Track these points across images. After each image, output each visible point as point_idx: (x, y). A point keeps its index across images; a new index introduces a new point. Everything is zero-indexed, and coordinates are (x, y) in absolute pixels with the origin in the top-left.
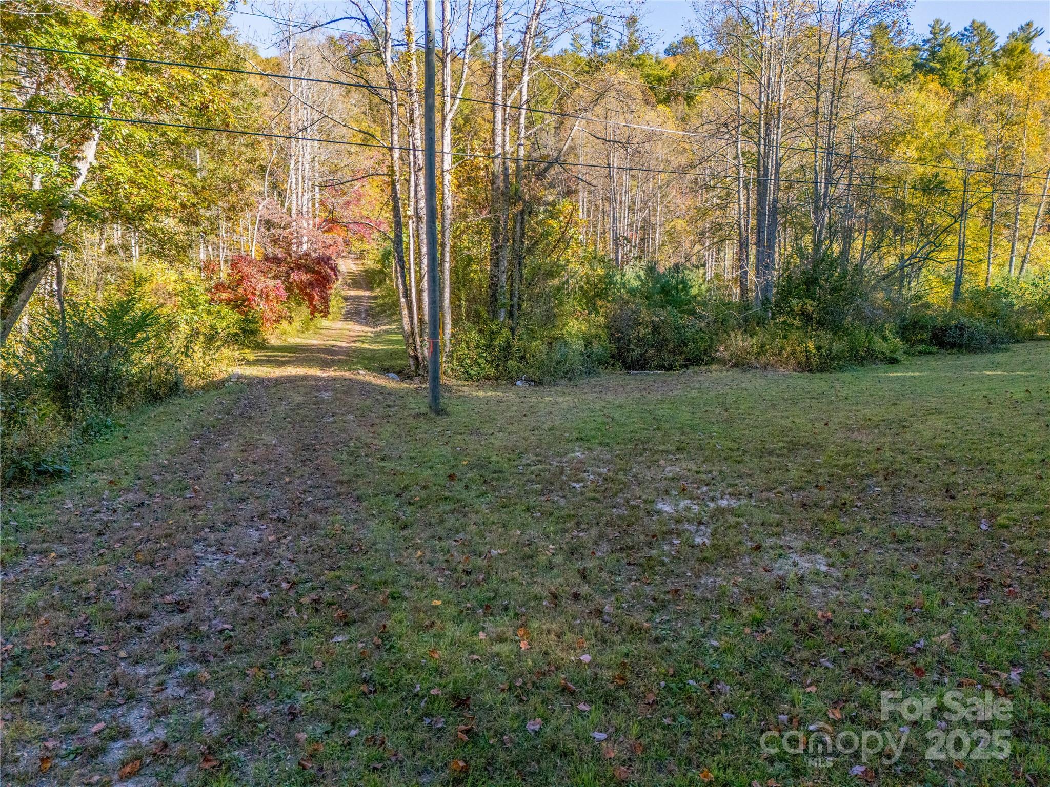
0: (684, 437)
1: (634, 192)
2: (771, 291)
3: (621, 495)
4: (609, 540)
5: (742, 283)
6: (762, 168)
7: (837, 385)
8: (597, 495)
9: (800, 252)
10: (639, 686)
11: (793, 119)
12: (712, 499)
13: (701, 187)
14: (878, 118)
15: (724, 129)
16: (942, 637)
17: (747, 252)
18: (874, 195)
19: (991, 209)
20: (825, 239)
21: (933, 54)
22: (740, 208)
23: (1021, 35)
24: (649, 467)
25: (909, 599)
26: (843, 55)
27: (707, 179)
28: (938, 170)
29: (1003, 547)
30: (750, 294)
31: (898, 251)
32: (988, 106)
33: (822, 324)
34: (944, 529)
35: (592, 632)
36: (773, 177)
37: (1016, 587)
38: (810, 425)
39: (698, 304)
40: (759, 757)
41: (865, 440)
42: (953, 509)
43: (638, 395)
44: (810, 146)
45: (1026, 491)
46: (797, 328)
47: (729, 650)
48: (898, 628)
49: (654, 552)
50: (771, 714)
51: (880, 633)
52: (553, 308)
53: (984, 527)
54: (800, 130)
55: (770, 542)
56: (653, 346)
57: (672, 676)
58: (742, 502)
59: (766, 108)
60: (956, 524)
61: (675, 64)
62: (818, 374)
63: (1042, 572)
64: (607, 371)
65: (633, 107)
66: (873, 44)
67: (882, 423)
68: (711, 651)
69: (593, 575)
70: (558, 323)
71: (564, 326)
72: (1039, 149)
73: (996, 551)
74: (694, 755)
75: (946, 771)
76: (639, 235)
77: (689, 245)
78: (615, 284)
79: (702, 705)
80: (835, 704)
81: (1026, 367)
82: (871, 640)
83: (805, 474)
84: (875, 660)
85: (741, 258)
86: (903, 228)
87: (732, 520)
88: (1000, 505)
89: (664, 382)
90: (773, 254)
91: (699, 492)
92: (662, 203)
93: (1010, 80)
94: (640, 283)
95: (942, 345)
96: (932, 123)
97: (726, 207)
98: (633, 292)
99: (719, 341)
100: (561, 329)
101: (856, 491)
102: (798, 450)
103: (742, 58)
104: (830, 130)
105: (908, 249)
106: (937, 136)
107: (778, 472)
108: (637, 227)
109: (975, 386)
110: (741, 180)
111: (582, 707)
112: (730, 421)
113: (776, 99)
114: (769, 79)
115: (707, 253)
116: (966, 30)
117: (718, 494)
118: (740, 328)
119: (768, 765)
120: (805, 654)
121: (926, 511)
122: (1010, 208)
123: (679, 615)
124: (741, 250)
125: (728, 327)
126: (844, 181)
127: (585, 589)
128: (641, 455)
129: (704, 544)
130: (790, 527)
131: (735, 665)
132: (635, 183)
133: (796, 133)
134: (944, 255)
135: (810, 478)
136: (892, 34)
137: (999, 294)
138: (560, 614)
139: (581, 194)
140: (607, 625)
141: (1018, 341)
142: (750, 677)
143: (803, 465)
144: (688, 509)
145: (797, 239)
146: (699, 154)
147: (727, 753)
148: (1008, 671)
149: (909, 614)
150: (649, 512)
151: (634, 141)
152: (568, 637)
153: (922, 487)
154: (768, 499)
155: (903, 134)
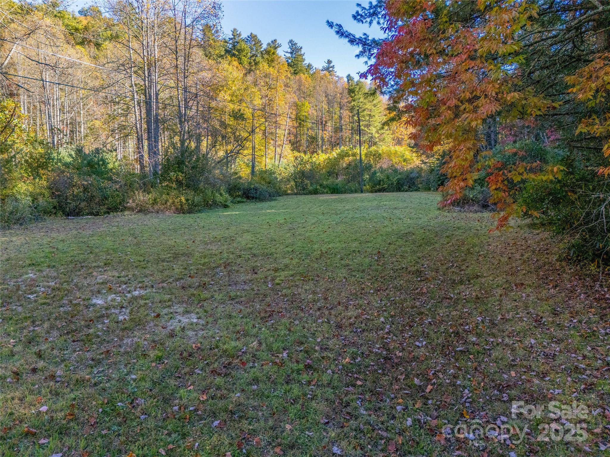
0: (109, 257)
1: (63, 100)
2: (158, 167)
3: (66, 298)
4: (58, 329)
5: (140, 162)
6: (148, 95)
7: (198, 220)
8: (48, 301)
9: (173, 145)
10: (83, 416)
11: (163, 68)
12: (129, 292)
13: (110, 102)
14: (210, 76)
15: (122, 68)
16: (254, 344)
17: (142, 144)
18: (210, 118)
19: (265, 130)
20: (186, 139)
21: (234, 46)
22: (136, 117)
23: (272, 45)
24: (86, 278)
25: (238, 328)
26: (188, 37)
27: (114, 97)
28: (241, 107)
29: (278, 294)
30: (146, 169)
31: (224, 148)
32: (261, 78)
33: (188, 186)
34: (253, 289)
35: (48, 390)
36: (155, 101)
37: (284, 312)
38: (185, 243)
39: (114, 174)
40: (162, 435)
41: (214, 248)
42: (256, 279)
43: (76, 232)
44: (174, 85)
45: (286, 266)
46: (174, 189)
47: (143, 379)
48: (233, 344)
49: (91, 331)
50: (169, 408)
51: (224, 349)
52: (3, 174)
53: (270, 286)
54: (168, 75)
55: (165, 311)
56: (84, 200)
57: (107, 404)
58: (148, 291)
59: (148, 59)
60: (258, 287)
61: (87, 22)
62: (188, 215)
63: (294, 303)
64: (51, 217)
65: (58, 44)
66: (204, 34)
67: (222, 239)
68: (132, 382)
69: (47, 354)
70: (8, 185)
71: (14, 187)
72: (283, 102)
73: (275, 297)
74: (123, 447)
75: (257, 410)
76: (69, 128)
77: (105, 137)
78: (53, 159)
79: (127, 416)
80: (203, 392)
81: (285, 207)
82: (220, 353)
83: (183, 270)
84: (223, 363)
85: (139, 148)
86: (226, 136)
87: (142, 302)
88: (276, 274)
89: (94, 223)
90: (158, 146)
91: (120, 289)
92: (84, 109)
93: (269, 66)
94: (72, 159)
95: (248, 197)
96: (236, 82)
97: (127, 115)
98: (67, 165)
99: (129, 197)
100: (12, 190)
101: (210, 276)
102: (179, 257)
103: (130, 27)
104: (185, 78)
105: (229, 147)
106: (239, 90)
107: (168, 271)
108: (67, 123)
109: (264, 218)
110: (135, 100)
111: (42, 441)
112: (138, 244)
113: (153, 55)
114: (148, 43)
115: (117, 143)
116: (248, 37)
117: (132, 288)
118: (141, 189)
119: (167, 437)
120: (187, 370)
121: (245, 282)
122: (273, 130)
123: (110, 366)
124: (138, 142)
125: (134, 188)
126: (194, 108)
127: (41, 364)
128: (80, 270)
129: (125, 319)
130: (176, 301)
131: (147, 386)
132: (64, 94)
133: (166, 77)
134: (246, 152)
135: (186, 272)
136: (213, 31)
137: (271, 173)
138: (22, 385)
139: (22, 97)
140: (59, 384)
141: (280, 196)
142: (156, 391)
143: (182, 266)
144: (113, 300)
145: (171, 138)
146: (107, 81)
147: (143, 439)
148: (282, 353)
149: (238, 335)
150: (87, 306)
151: (61, 66)
152: (29, 398)
153: (242, 270)
154: (163, 287)
155: (222, 86)
